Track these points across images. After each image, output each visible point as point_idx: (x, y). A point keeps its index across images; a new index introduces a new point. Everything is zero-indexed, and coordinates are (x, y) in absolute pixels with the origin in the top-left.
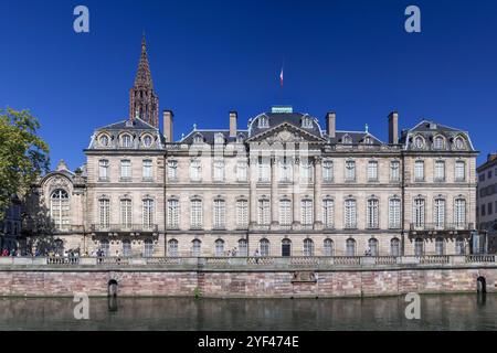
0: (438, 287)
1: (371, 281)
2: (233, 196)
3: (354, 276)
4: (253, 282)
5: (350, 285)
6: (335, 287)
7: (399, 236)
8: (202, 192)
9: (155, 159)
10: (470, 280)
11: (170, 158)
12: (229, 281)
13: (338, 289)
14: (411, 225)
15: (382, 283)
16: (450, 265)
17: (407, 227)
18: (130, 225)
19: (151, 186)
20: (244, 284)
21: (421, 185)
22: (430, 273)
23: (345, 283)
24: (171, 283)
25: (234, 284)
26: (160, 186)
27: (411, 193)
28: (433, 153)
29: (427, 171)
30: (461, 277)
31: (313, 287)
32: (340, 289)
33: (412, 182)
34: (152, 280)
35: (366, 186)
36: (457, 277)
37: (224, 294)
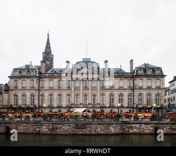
0: (138, 131)
1: (108, 128)
2: (65, 94)
3: (101, 126)
4: (61, 128)
5: (99, 130)
6: (93, 130)
7: (132, 110)
8: (53, 92)
9: (35, 79)
10: (152, 128)
11: (41, 79)
12: (51, 127)
13: (94, 131)
14: (137, 105)
15: (113, 129)
16: (143, 122)
17: (135, 106)
18: (25, 105)
19: (34, 90)
20: (56, 129)
21: (141, 89)
22: (134, 125)
23: (97, 129)
24: (30, 128)
25: (53, 128)
26: (37, 90)
27: (137, 92)
28: (147, 76)
29: (144, 83)
30: (147, 127)
31: (84, 130)
32: (95, 131)
33: (137, 88)
34: (23, 126)
35: (118, 89)
36: (146, 127)
37: (49, 132)
